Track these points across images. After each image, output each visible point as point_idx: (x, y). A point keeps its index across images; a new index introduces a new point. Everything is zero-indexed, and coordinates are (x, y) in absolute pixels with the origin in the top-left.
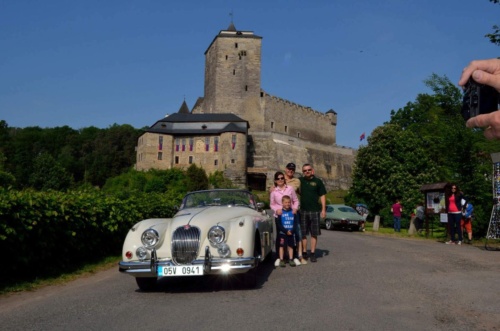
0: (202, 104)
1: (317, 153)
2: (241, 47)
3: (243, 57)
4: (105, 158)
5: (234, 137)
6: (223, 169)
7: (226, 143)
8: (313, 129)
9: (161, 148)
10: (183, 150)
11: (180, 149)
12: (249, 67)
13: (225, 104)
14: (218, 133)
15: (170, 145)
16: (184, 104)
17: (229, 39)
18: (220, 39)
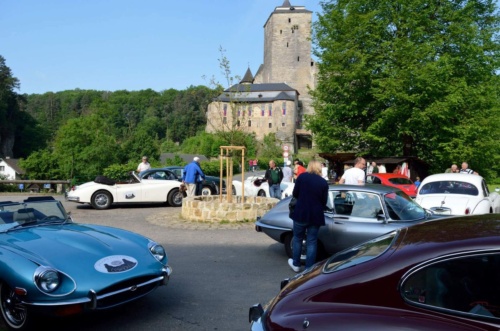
2: (294, 22)
3: (295, 31)
4: (183, 117)
5: (284, 105)
6: (275, 131)
7: (277, 109)
10: (244, 115)
11: (241, 114)
12: (301, 40)
13: (280, 73)
14: (272, 101)
16: (249, 71)
17: (283, 15)
18: (274, 15)
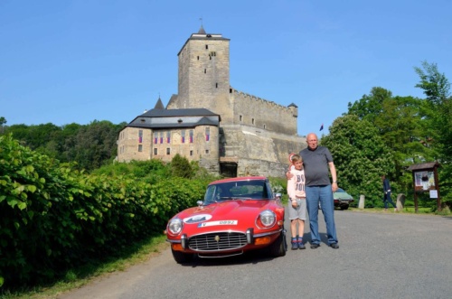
0: (176, 101)
1: (282, 142)
2: (211, 49)
3: (213, 57)
4: (87, 151)
5: (208, 130)
6: (198, 159)
7: (200, 135)
8: (277, 121)
9: (141, 141)
10: (161, 142)
11: (159, 142)
12: (219, 67)
13: (198, 99)
14: (193, 127)
15: (150, 138)
16: (159, 101)
17: (200, 41)
18: (191, 42)
